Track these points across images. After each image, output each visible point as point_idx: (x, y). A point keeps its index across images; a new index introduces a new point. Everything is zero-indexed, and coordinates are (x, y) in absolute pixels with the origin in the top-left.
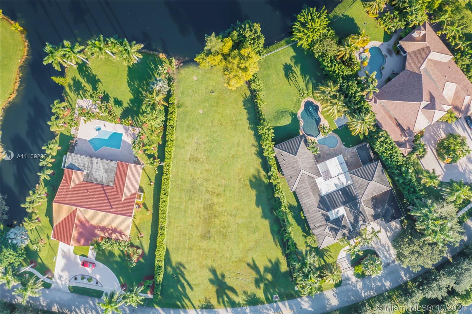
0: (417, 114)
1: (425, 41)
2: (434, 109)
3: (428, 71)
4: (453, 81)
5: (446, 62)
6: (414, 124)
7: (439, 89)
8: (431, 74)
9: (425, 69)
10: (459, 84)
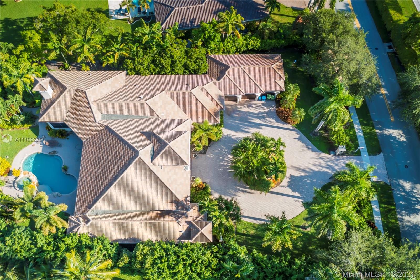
0: (153, 175)
1: (66, 88)
2: (166, 144)
3: (111, 113)
4: (156, 92)
5: (124, 84)
6: (168, 191)
7: (149, 117)
8: (118, 112)
9: (105, 116)
10: (167, 88)
